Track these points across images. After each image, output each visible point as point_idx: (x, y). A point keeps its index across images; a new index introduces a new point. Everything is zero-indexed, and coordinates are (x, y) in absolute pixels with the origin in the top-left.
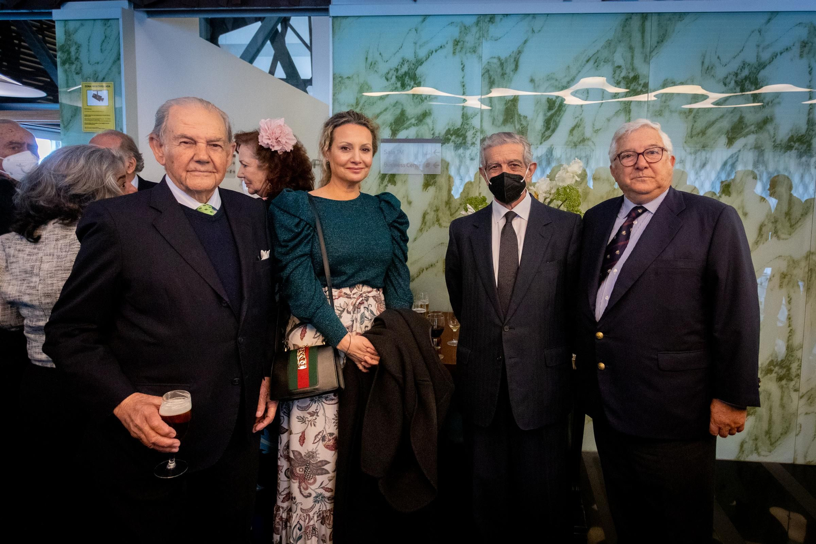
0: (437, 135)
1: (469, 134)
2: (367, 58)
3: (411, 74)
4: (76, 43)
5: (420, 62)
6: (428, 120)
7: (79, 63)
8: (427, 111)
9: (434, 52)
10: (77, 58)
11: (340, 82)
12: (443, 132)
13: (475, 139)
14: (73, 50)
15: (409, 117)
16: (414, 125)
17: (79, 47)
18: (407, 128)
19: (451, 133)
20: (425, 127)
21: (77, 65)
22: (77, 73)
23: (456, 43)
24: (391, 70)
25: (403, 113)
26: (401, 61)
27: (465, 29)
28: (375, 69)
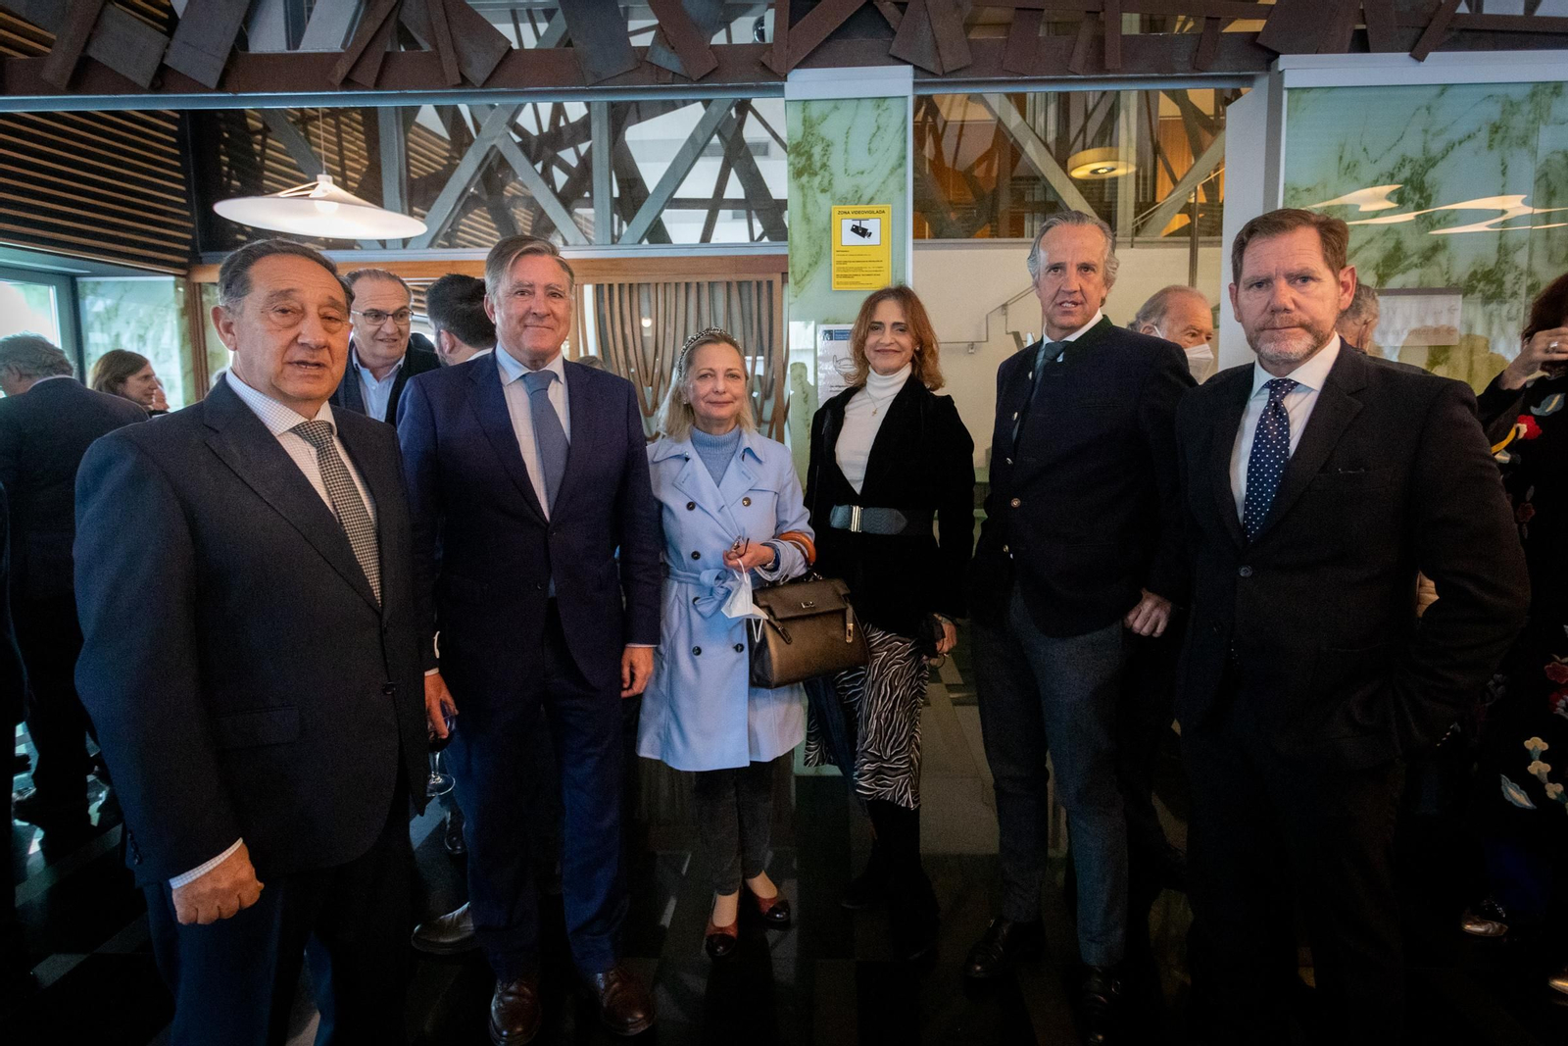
0: (1454, 280)
1: (1509, 279)
2: (1341, 158)
3: (1415, 183)
4: (823, 139)
5: (1431, 162)
6: (1442, 258)
7: (827, 174)
8: (1440, 242)
9: (1457, 145)
10: (824, 166)
11: (1292, 196)
12: (1465, 277)
13: (1517, 286)
14: (817, 151)
15: (1409, 253)
16: (1416, 266)
17: (828, 146)
18: (1404, 272)
19: (1479, 276)
20: (1436, 269)
21: (823, 177)
22: (824, 191)
23: (1495, 129)
24: (1382, 175)
25: (1398, 247)
26: (1400, 161)
27: (1512, 105)
28: (1355, 175)
